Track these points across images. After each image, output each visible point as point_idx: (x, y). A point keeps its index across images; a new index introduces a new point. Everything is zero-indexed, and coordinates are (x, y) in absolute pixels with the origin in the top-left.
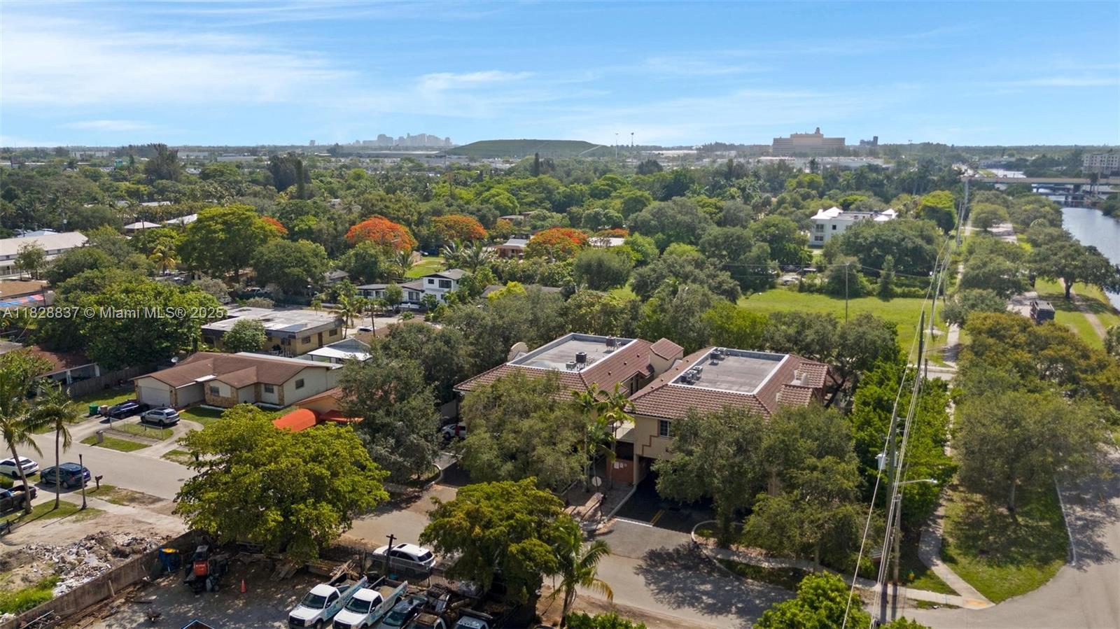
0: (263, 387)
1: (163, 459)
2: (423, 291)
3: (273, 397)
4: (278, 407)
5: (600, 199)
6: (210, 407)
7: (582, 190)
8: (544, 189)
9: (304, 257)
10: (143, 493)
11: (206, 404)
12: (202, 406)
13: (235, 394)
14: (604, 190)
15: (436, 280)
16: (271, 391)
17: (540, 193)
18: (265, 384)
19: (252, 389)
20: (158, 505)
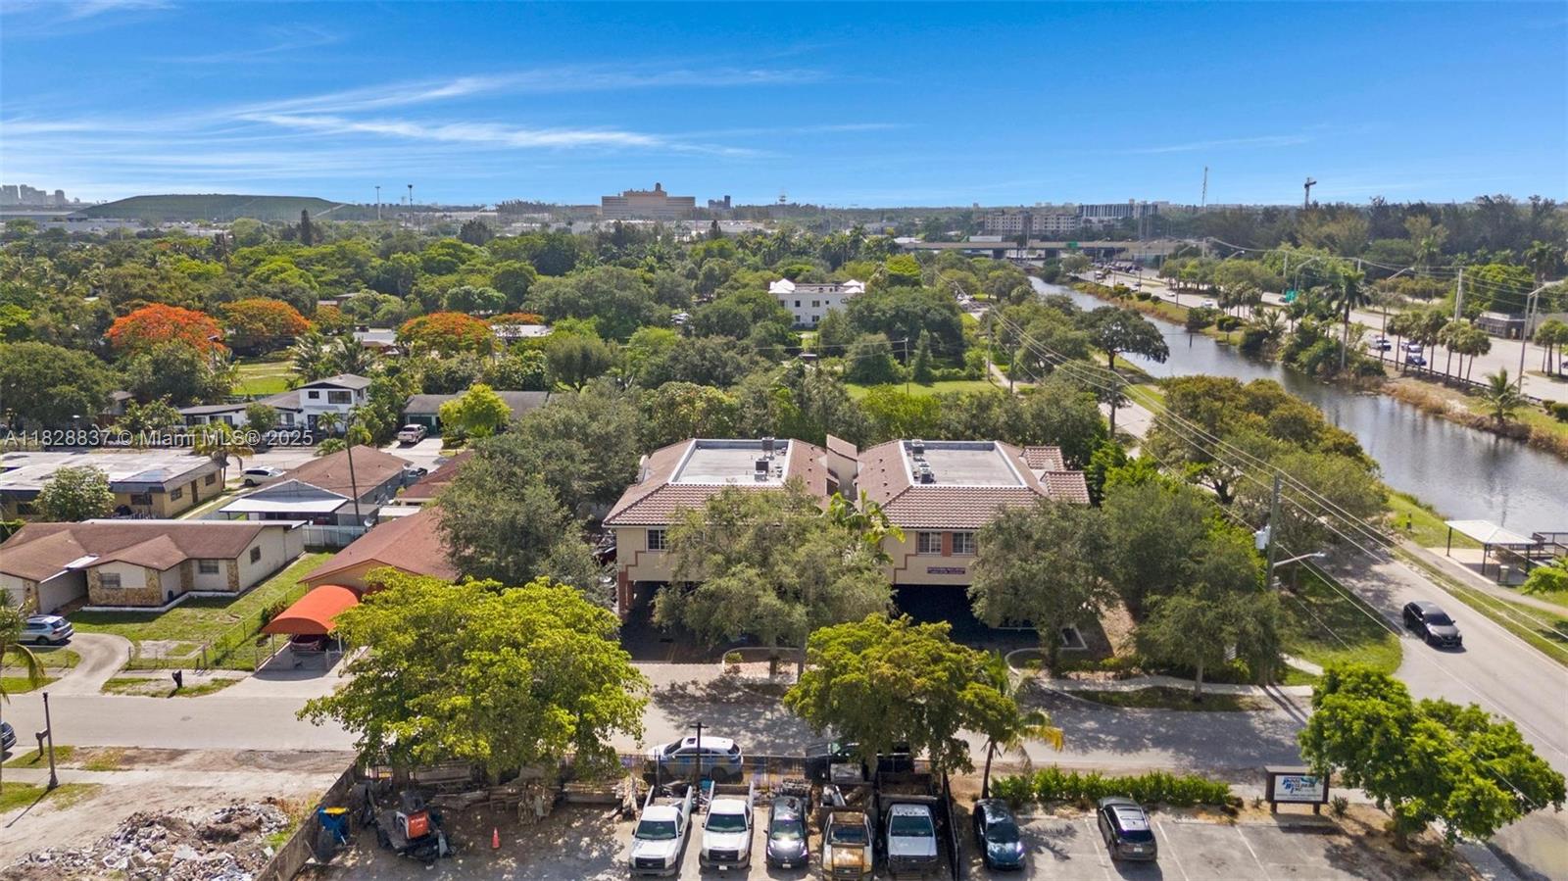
0: (195, 567)
1: (109, 695)
2: (300, 411)
3: (220, 580)
4: (233, 594)
5: (441, 274)
6: (105, 609)
7: (411, 261)
8: (351, 261)
9: (74, 367)
10: (137, 748)
11: (91, 605)
12: (85, 608)
13: (156, 582)
14: (445, 262)
15: (323, 393)
16: (216, 570)
17: (344, 267)
18: (200, 560)
19: (177, 571)
20: (187, 760)
